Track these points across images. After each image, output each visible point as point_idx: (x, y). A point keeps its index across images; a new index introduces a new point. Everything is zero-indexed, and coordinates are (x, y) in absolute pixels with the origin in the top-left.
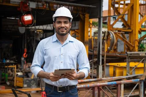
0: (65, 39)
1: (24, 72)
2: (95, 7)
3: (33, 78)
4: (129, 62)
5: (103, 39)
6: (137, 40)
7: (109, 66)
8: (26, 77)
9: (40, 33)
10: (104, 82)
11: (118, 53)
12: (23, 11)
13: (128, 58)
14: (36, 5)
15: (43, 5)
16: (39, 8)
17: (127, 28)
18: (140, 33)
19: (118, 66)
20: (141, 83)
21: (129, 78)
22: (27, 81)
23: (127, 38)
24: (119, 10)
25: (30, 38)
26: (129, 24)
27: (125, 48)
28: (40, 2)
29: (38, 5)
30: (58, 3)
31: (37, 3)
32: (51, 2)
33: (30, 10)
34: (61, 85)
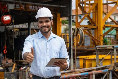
0: (48, 36)
1: (4, 66)
2: (66, 7)
3: (14, 72)
4: (98, 55)
5: (73, 35)
6: (102, 35)
7: (79, 59)
8: (6, 71)
9: (16, 31)
10: (78, 73)
11: (86, 47)
12: (3, 12)
13: (97, 51)
14: (14, 6)
15: (20, 6)
16: (17, 9)
17: (93, 25)
18: (104, 29)
19: (88, 58)
20: (109, 73)
21: (98, 68)
22: (7, 75)
23: (93, 33)
24: (85, 9)
25: (7, 36)
26: (94, 22)
27: (91, 42)
28: (18, 3)
29: (16, 6)
30: (33, 4)
31: (15, 5)
32: (27, 3)
33: (8, 11)
34: (48, 76)
